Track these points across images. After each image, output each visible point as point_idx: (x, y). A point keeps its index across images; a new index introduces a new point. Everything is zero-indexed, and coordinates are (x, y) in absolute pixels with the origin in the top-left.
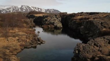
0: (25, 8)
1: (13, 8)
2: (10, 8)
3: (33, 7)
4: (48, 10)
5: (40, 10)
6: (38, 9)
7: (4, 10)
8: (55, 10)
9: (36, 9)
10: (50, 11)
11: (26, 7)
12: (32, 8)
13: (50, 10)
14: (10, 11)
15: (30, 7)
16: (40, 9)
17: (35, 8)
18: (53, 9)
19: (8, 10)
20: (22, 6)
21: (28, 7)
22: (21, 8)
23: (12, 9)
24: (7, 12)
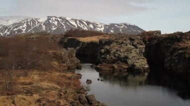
0: (56, 23)
1: (27, 24)
2: (20, 24)
3: (76, 21)
4: (112, 25)
5: (91, 26)
6: (88, 23)
7: (5, 28)
8: (129, 26)
9: (83, 23)
10: (116, 29)
11: (58, 21)
12: (74, 23)
13: (118, 25)
14: (20, 31)
15: (68, 19)
16: (93, 24)
17: (81, 22)
18: (125, 24)
19: (16, 27)
20: (49, 18)
21: (64, 19)
22: (48, 24)
23: (25, 25)
24: (12, 32)
